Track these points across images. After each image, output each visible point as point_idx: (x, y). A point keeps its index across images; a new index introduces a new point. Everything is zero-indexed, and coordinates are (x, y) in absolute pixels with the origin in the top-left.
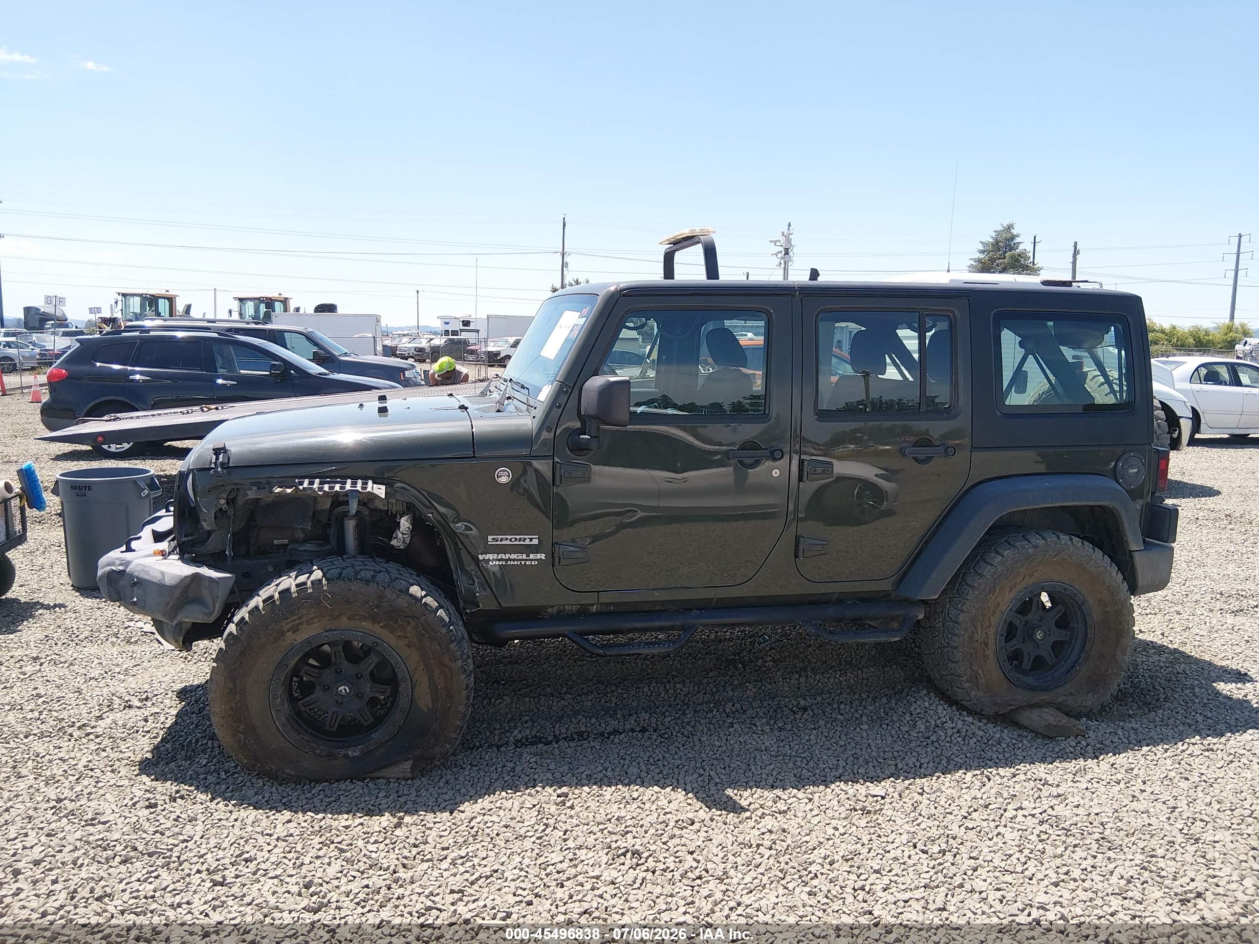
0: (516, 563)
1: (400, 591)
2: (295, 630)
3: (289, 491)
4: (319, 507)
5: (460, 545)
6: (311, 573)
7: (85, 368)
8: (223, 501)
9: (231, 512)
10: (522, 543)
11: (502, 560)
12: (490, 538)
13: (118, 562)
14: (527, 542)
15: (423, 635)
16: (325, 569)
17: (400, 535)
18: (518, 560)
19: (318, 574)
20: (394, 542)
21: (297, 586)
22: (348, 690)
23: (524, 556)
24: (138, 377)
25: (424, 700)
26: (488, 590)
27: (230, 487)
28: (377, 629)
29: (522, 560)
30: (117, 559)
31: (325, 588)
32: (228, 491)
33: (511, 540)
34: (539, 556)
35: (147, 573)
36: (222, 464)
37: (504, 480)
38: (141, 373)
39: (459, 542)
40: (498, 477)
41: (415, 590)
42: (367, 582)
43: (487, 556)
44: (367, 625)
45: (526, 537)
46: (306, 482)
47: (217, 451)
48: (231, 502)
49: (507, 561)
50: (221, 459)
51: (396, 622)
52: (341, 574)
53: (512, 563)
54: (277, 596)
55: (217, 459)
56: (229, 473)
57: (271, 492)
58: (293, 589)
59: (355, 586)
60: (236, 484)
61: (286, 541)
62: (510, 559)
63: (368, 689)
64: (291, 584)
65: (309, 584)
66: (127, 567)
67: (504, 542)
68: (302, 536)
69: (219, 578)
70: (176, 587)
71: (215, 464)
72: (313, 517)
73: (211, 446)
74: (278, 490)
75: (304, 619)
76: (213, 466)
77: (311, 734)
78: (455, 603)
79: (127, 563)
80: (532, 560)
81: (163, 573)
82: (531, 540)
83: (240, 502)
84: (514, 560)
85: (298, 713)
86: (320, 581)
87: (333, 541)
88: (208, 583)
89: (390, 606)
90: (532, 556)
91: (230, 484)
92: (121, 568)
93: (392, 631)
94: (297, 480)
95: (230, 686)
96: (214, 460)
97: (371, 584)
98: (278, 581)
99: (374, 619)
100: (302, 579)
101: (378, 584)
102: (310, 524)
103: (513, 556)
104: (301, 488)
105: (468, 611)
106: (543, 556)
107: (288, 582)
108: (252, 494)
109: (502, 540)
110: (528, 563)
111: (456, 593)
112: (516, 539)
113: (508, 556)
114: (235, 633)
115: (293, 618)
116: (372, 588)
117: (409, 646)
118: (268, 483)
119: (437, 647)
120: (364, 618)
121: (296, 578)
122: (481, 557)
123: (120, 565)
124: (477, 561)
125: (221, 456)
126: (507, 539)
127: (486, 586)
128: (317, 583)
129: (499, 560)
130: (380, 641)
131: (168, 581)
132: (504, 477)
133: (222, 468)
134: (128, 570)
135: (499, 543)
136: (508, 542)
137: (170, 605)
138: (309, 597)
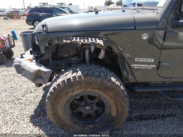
0: (144, 68)
1: (109, 80)
2: (72, 92)
3: (69, 42)
4: (78, 46)
5: (125, 61)
6: (77, 72)
7: (32, 13)
8: (47, 44)
9: (50, 47)
10: (147, 61)
11: (139, 66)
12: (136, 59)
13: (18, 62)
14: (150, 61)
15: (116, 95)
16: (82, 71)
17: (101, 55)
18: (145, 67)
19: (80, 73)
20: (99, 57)
21: (73, 77)
22: (89, 108)
23: (148, 66)
24: (41, 15)
25: (114, 114)
26: (133, 76)
27: (49, 39)
28: (100, 92)
29: (147, 67)
30: (18, 61)
31: (83, 79)
32: (48, 41)
33: (143, 60)
34: (153, 66)
35: (25, 66)
36: (45, 31)
37: (145, 38)
38: (41, 14)
39: (125, 60)
40: (143, 37)
41: (113, 79)
42: (97, 77)
43: (134, 65)
44: (97, 91)
45: (149, 59)
46: (74, 38)
47: (43, 26)
48: (50, 44)
49: (141, 67)
50: (44, 29)
51: (107, 91)
52: (88, 73)
53: (143, 68)
54: (66, 81)
55: (43, 29)
56: (48, 34)
57: (62, 42)
58: (72, 78)
59: (93, 79)
60: (50, 38)
61: (68, 56)
62: (142, 67)
63: (95, 108)
64: (71, 77)
65: (77, 77)
66: (20, 64)
67: (141, 61)
68: (72, 54)
69: (47, 72)
70: (33, 73)
71: (43, 30)
72: (76, 49)
73: (41, 24)
74: (65, 41)
75: (76, 89)
76: (42, 31)
77: (78, 119)
78: (122, 80)
79: (20, 62)
80: (150, 67)
81: (29, 68)
82: (151, 60)
83: (53, 44)
84: (144, 67)
85: (74, 113)
86: (81, 76)
87: (82, 57)
88: (43, 73)
89: (105, 86)
90: (150, 66)
91: (49, 38)
92: (19, 64)
93: (105, 93)
94: (71, 38)
95: (52, 107)
96: (42, 30)
97: (98, 78)
98: (66, 74)
99: (99, 89)
100: (74, 74)
101: (101, 78)
102: (75, 51)
103: (143, 66)
104: (73, 40)
105: (125, 82)
106: (154, 66)
107: (69, 75)
108: (56, 42)
109: (140, 60)
110: (148, 68)
111: (122, 76)
112: (145, 60)
113: (141, 65)
114: (53, 91)
115: (72, 88)
116: (99, 80)
117: (110, 98)
118: (61, 38)
119: (120, 99)
120: (95, 89)
121: (72, 74)
122: (132, 65)
123: (19, 63)
124: (130, 67)
125: (44, 28)
126: (142, 60)
127: (133, 75)
128: (79, 77)
129: (138, 67)
130: (100, 96)
131: (31, 71)
132: (145, 37)
133: (45, 32)
134: (21, 65)
135: (139, 61)
136: (142, 61)
137: (33, 78)
138: (77, 82)
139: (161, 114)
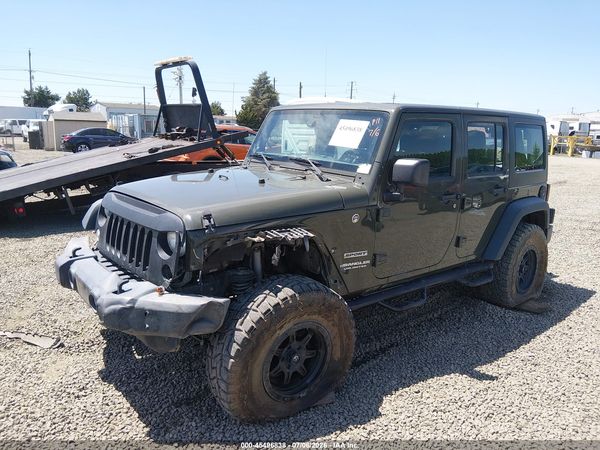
0: (356, 267)
2: (281, 328)
4: (248, 247)
10: (360, 255)
11: (350, 266)
12: (345, 255)
13: (125, 302)
14: (362, 255)
18: (357, 265)
21: (283, 300)
22: (298, 358)
23: (361, 263)
25: (337, 354)
29: (360, 265)
31: (298, 298)
37: (356, 221)
40: (353, 219)
43: (343, 265)
44: (316, 317)
45: (362, 252)
47: (207, 217)
49: (352, 266)
54: (272, 309)
55: (209, 222)
58: (281, 303)
60: (219, 238)
61: (217, 270)
62: (354, 266)
63: (304, 355)
65: (288, 298)
67: (351, 256)
68: (227, 265)
69: (224, 303)
70: (194, 313)
75: (287, 320)
76: (205, 227)
79: (134, 301)
80: (364, 264)
82: (364, 253)
88: (218, 307)
90: (364, 262)
92: (130, 305)
96: (206, 223)
99: (319, 313)
102: (243, 257)
103: (355, 264)
106: (368, 262)
108: (230, 243)
110: (362, 266)
112: (357, 254)
115: (281, 322)
120: (315, 313)
121: (276, 295)
122: (340, 266)
124: (338, 269)
126: (353, 254)
127: (342, 283)
128: (294, 297)
129: (348, 267)
131: (186, 310)
132: (356, 219)
133: (213, 228)
134: (136, 306)
135: (349, 257)
136: (353, 256)
138: (291, 306)
139: (378, 347)
